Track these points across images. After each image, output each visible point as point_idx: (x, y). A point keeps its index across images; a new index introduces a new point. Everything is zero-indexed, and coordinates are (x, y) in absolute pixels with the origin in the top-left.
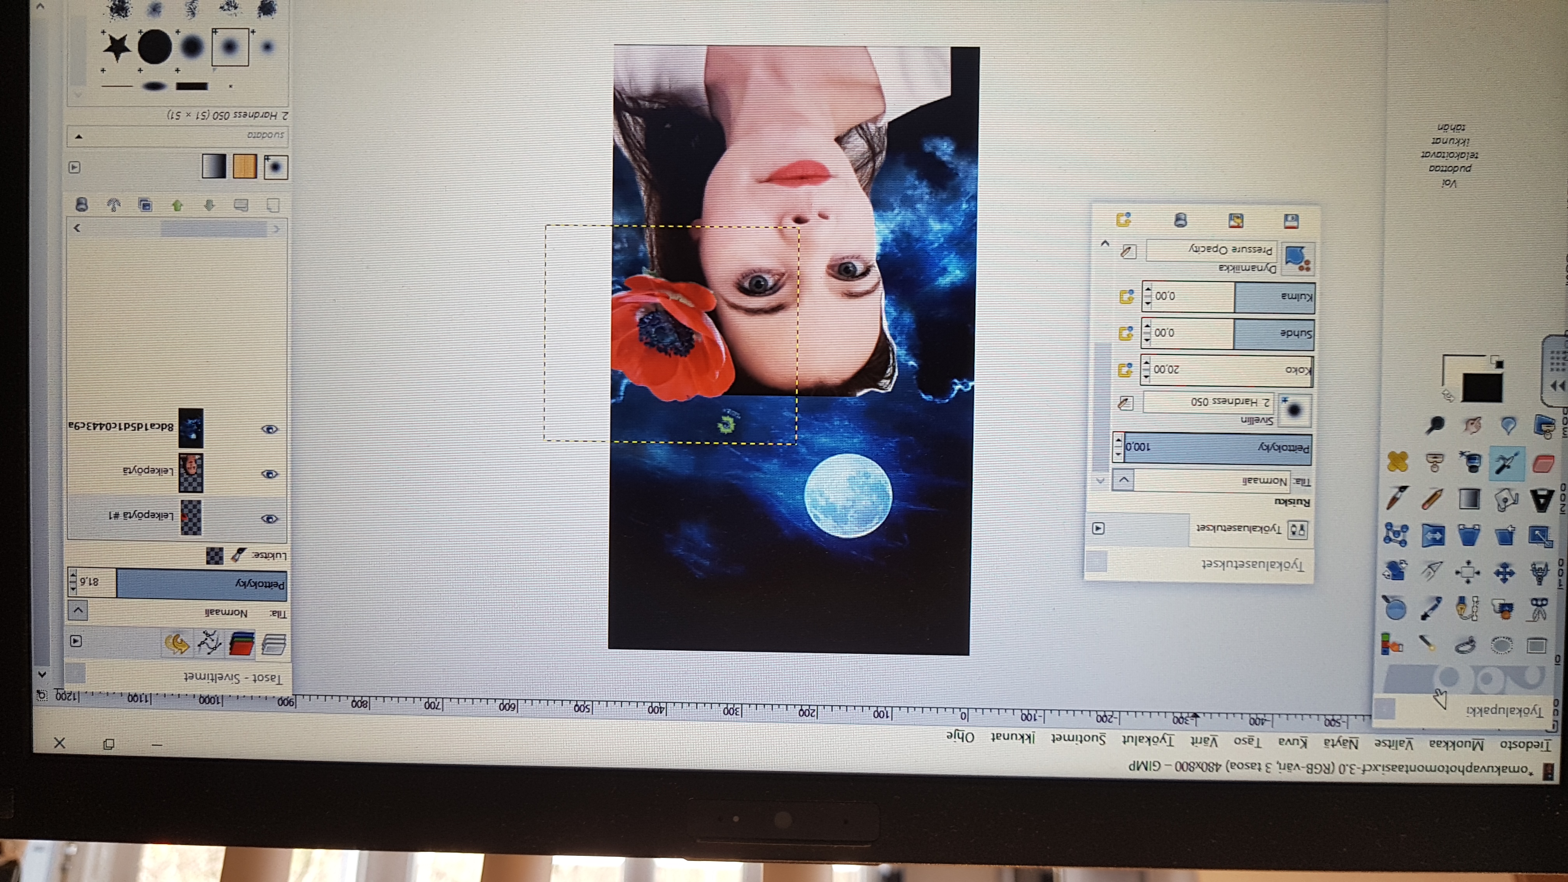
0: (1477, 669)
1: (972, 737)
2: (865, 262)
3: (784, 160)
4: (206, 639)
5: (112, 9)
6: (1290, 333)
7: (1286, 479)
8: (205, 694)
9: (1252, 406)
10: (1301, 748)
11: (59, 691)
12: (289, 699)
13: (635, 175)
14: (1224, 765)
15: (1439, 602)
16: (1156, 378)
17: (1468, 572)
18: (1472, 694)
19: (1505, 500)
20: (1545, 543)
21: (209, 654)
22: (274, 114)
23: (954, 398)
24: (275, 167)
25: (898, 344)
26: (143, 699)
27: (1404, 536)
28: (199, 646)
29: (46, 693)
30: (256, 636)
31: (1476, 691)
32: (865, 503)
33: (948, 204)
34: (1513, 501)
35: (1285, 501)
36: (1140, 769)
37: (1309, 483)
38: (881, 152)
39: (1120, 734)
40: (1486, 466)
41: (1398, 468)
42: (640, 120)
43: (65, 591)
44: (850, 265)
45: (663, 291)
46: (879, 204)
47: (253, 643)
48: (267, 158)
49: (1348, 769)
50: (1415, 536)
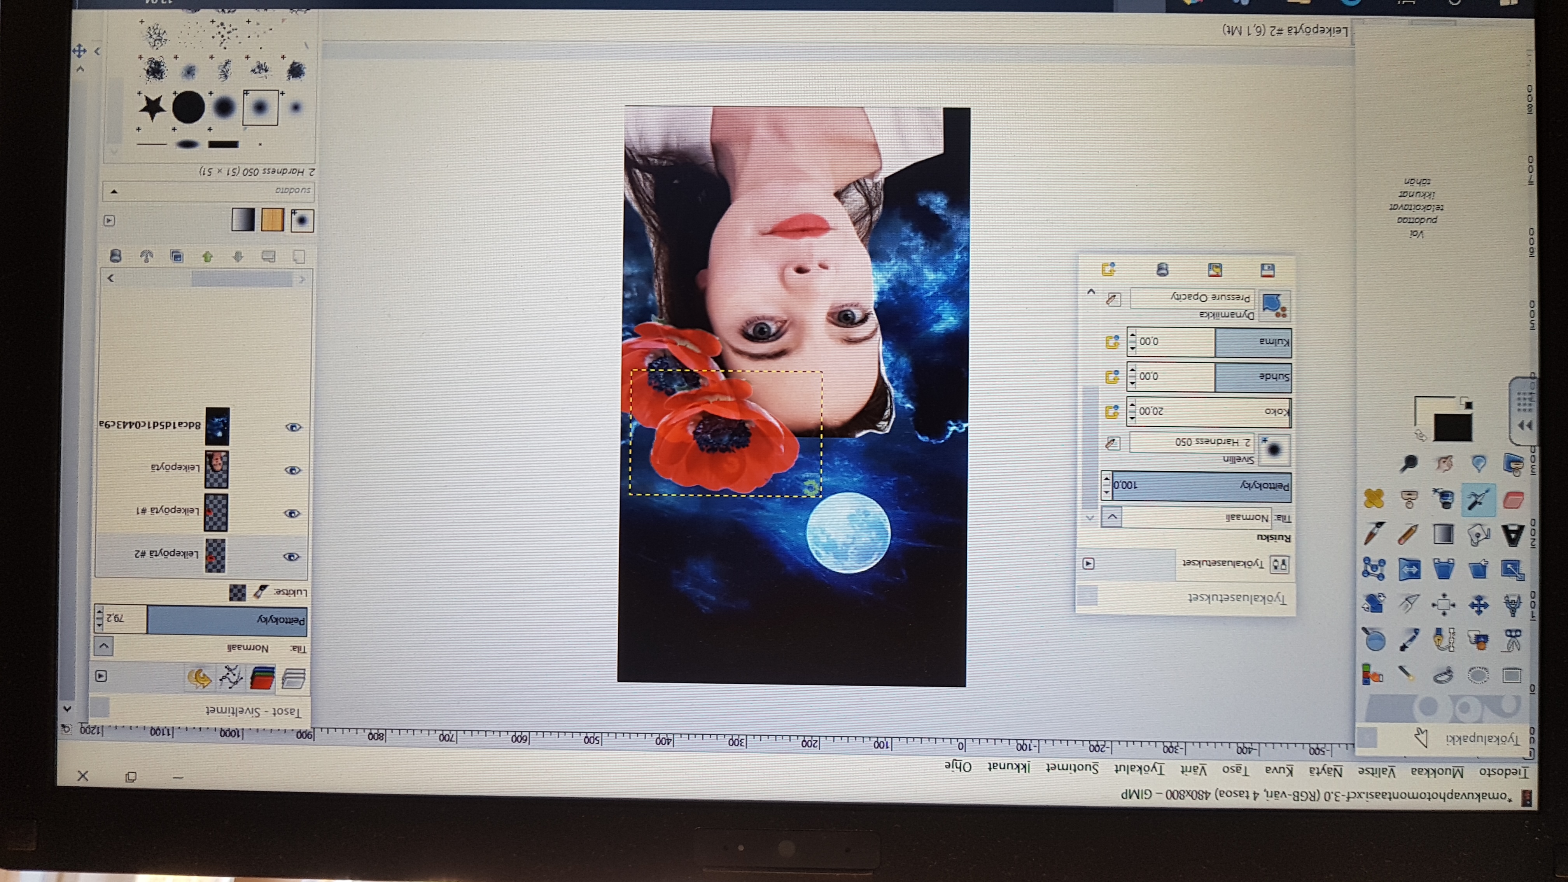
0: (1455, 699)
1: (969, 766)
2: (863, 310)
3: (786, 213)
4: (228, 674)
5: (148, 71)
6: (1268, 376)
7: (1267, 516)
8: (225, 727)
9: (1233, 445)
10: (1287, 776)
11: (84, 725)
12: (307, 732)
13: (644, 227)
14: (1213, 793)
15: (1417, 633)
16: (1141, 420)
17: (1443, 604)
18: (1450, 722)
19: (1478, 535)
20: (1517, 576)
21: (230, 688)
22: (301, 170)
23: (949, 439)
24: (302, 221)
25: (895, 388)
26: (166, 732)
27: (1382, 570)
28: (221, 680)
29: (70, 727)
30: (276, 671)
31: (1455, 720)
32: (865, 539)
33: (942, 255)
34: (1485, 536)
35: (1267, 537)
36: (1132, 797)
37: (1289, 519)
38: (878, 206)
39: (1111, 764)
40: (1458, 503)
41: (1374, 504)
42: (649, 176)
43: (92, 628)
44: (849, 313)
45: (671, 338)
46: (876, 255)
47: (274, 677)
48: (294, 212)
49: (1333, 796)
50: (1392, 570)
